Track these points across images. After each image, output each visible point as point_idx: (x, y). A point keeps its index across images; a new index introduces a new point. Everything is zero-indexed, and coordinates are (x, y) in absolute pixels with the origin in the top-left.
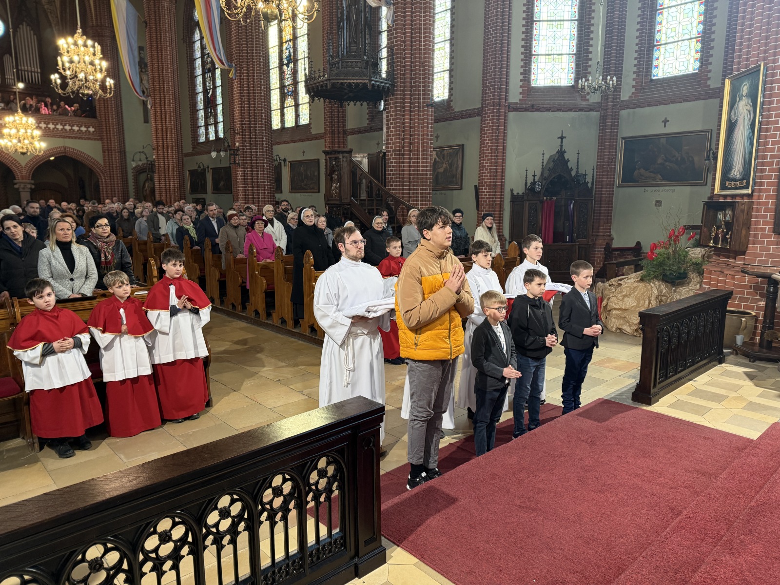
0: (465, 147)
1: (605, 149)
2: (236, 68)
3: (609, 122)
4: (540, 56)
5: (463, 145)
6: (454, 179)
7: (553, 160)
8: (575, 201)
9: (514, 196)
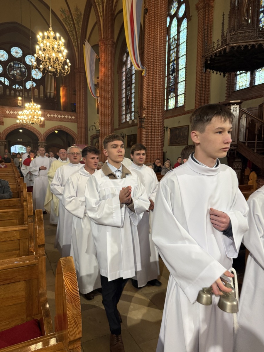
2: (146, 69)
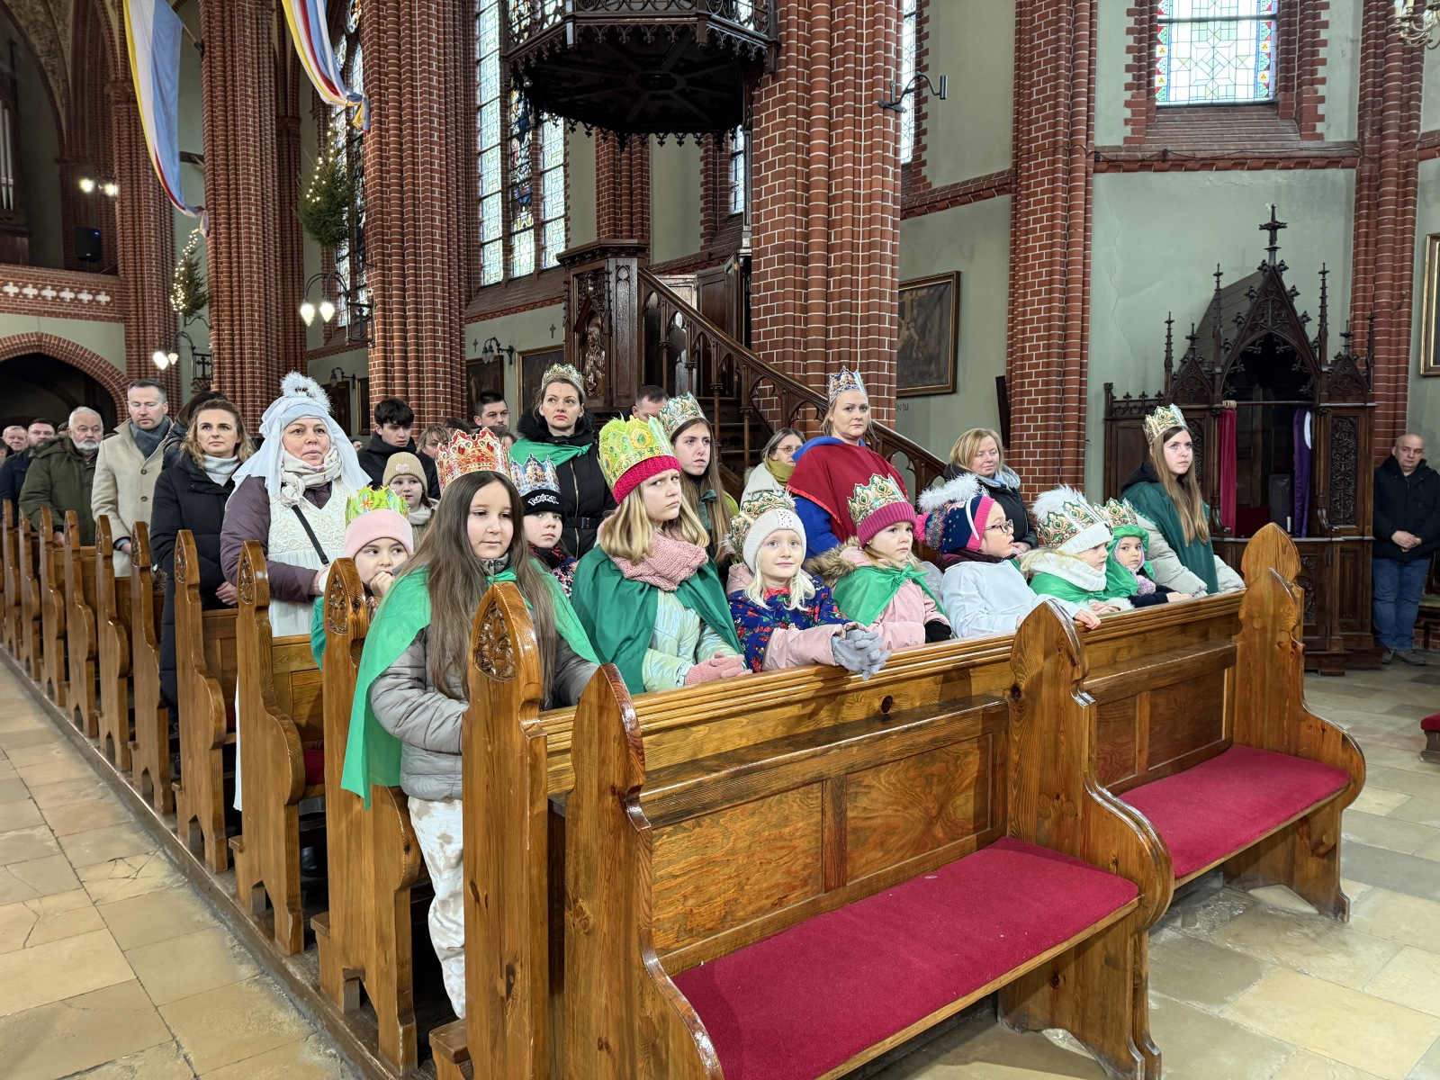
0: (964, 280)
1: (1378, 269)
3: (1390, 194)
4: (1175, 25)
5: (959, 274)
6: (933, 367)
7: (1247, 291)
8: (1316, 411)
9: (1116, 405)
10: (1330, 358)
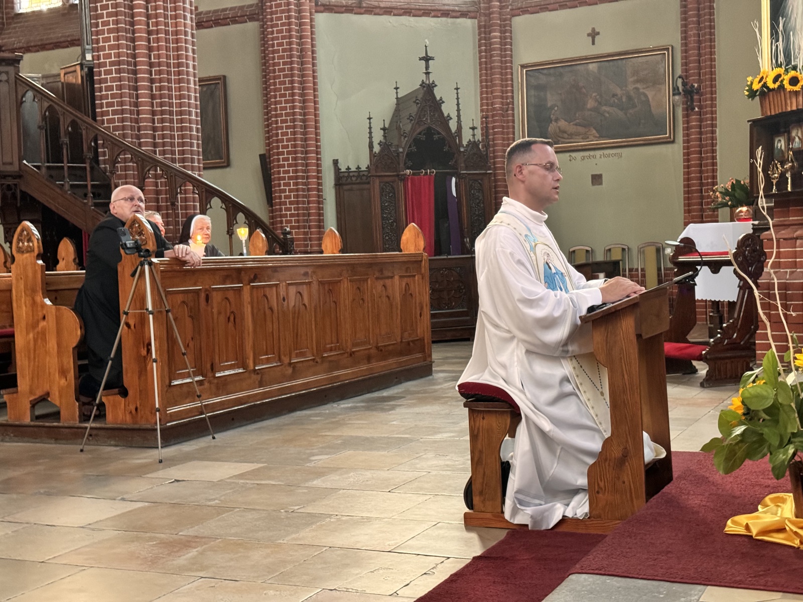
0: (228, 80)
1: (493, 85)
3: (495, 37)
5: (225, 77)
7: (414, 100)
8: (459, 177)
9: (341, 175)
10: (465, 143)
